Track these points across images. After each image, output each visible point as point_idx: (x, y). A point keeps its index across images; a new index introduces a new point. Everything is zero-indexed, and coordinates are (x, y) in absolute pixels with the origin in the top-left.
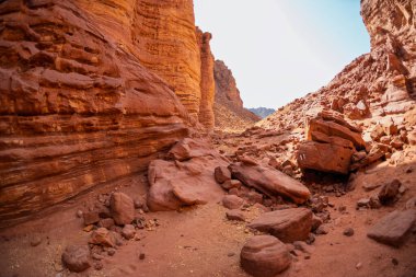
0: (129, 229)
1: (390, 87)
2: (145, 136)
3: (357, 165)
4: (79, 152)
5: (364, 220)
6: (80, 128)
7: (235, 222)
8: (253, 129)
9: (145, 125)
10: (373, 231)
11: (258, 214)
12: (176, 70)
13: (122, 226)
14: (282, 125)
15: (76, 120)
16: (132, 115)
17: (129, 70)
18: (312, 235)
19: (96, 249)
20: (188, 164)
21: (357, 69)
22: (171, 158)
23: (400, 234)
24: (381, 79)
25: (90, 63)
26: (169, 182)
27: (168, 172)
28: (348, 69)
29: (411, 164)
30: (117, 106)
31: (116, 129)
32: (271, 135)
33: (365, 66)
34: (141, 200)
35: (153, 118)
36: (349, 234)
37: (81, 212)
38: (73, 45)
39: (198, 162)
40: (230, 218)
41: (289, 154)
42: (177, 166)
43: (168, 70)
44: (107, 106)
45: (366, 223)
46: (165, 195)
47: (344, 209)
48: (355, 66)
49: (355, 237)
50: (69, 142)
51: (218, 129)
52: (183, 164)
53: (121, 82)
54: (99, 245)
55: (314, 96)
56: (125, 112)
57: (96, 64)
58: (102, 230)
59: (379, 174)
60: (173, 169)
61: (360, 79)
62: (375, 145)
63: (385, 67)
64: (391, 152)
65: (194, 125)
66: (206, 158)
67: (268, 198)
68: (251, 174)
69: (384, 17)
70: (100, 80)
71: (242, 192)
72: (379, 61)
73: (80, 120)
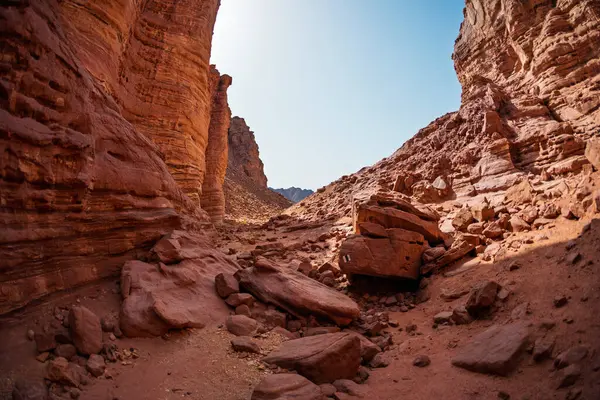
0: (96, 362)
1: (485, 155)
2: (119, 225)
3: (431, 265)
4: (27, 241)
5: (446, 342)
6: (30, 205)
7: (245, 354)
8: (281, 218)
9: (118, 208)
10: (461, 357)
11: (279, 343)
12: (174, 129)
13: (87, 356)
14: (321, 213)
15: (26, 192)
16: (101, 192)
17: (104, 122)
18: (363, 369)
19: (54, 389)
20: (177, 269)
21: (437, 133)
22: (152, 259)
23: (505, 357)
24: (471, 146)
25: (53, 105)
26: (149, 295)
27: (149, 279)
28: (423, 134)
29: (517, 257)
30: (82, 176)
31: (79, 211)
32: (304, 228)
33: (449, 129)
34: (111, 319)
35: (130, 198)
36: (422, 363)
37: (32, 332)
38: (36, 76)
39: (192, 266)
40: (237, 349)
41: (330, 255)
42: (162, 272)
43: (162, 126)
44: (68, 175)
45: (450, 346)
46: (143, 314)
47: (413, 328)
48: (433, 130)
49: (434, 368)
50: (15, 225)
51: (229, 217)
52: (169, 269)
53: (90, 140)
54: (57, 382)
55: (371, 171)
56: (91, 186)
57: (61, 109)
58: (61, 361)
59: (466, 276)
60: (154, 276)
61: (440, 147)
62: (458, 237)
63: (480, 128)
64: (484, 244)
65: (191, 211)
66: (203, 260)
67: (295, 318)
68: (269, 285)
69: (487, 62)
70: (62, 135)
71: (256, 311)
72: (471, 121)
73: (31, 192)
